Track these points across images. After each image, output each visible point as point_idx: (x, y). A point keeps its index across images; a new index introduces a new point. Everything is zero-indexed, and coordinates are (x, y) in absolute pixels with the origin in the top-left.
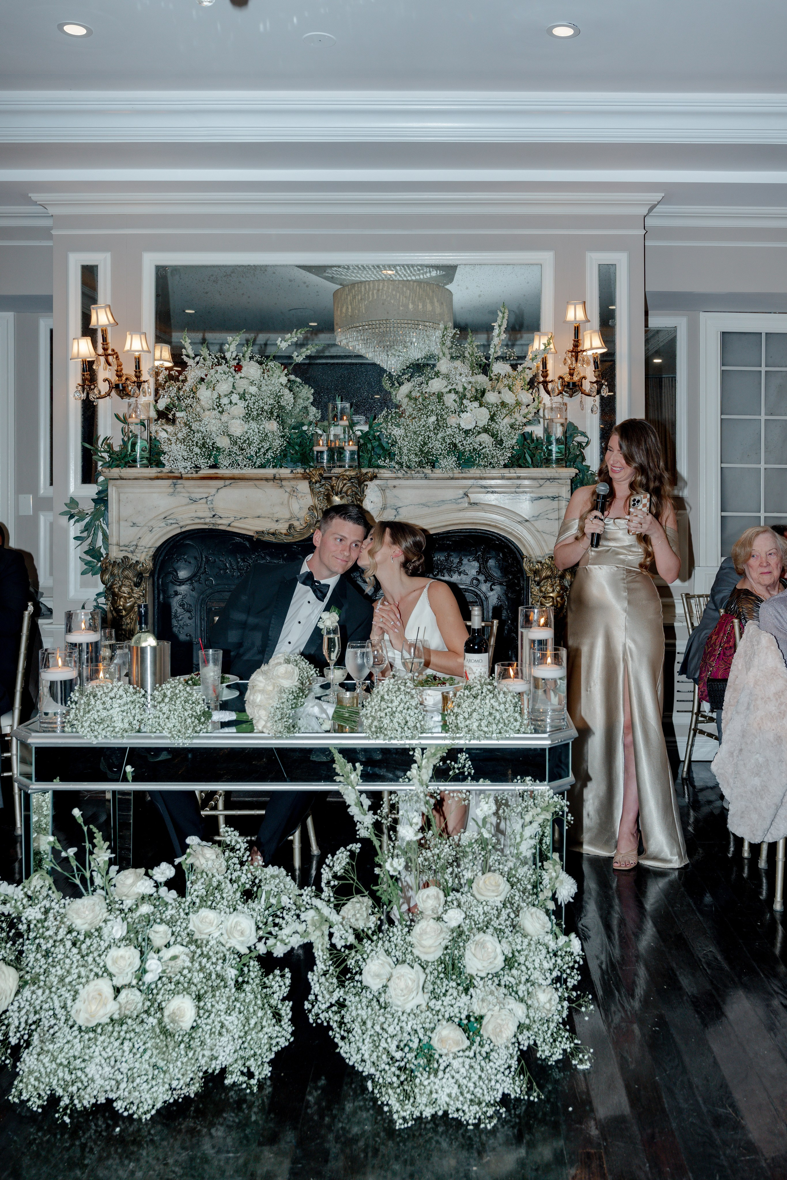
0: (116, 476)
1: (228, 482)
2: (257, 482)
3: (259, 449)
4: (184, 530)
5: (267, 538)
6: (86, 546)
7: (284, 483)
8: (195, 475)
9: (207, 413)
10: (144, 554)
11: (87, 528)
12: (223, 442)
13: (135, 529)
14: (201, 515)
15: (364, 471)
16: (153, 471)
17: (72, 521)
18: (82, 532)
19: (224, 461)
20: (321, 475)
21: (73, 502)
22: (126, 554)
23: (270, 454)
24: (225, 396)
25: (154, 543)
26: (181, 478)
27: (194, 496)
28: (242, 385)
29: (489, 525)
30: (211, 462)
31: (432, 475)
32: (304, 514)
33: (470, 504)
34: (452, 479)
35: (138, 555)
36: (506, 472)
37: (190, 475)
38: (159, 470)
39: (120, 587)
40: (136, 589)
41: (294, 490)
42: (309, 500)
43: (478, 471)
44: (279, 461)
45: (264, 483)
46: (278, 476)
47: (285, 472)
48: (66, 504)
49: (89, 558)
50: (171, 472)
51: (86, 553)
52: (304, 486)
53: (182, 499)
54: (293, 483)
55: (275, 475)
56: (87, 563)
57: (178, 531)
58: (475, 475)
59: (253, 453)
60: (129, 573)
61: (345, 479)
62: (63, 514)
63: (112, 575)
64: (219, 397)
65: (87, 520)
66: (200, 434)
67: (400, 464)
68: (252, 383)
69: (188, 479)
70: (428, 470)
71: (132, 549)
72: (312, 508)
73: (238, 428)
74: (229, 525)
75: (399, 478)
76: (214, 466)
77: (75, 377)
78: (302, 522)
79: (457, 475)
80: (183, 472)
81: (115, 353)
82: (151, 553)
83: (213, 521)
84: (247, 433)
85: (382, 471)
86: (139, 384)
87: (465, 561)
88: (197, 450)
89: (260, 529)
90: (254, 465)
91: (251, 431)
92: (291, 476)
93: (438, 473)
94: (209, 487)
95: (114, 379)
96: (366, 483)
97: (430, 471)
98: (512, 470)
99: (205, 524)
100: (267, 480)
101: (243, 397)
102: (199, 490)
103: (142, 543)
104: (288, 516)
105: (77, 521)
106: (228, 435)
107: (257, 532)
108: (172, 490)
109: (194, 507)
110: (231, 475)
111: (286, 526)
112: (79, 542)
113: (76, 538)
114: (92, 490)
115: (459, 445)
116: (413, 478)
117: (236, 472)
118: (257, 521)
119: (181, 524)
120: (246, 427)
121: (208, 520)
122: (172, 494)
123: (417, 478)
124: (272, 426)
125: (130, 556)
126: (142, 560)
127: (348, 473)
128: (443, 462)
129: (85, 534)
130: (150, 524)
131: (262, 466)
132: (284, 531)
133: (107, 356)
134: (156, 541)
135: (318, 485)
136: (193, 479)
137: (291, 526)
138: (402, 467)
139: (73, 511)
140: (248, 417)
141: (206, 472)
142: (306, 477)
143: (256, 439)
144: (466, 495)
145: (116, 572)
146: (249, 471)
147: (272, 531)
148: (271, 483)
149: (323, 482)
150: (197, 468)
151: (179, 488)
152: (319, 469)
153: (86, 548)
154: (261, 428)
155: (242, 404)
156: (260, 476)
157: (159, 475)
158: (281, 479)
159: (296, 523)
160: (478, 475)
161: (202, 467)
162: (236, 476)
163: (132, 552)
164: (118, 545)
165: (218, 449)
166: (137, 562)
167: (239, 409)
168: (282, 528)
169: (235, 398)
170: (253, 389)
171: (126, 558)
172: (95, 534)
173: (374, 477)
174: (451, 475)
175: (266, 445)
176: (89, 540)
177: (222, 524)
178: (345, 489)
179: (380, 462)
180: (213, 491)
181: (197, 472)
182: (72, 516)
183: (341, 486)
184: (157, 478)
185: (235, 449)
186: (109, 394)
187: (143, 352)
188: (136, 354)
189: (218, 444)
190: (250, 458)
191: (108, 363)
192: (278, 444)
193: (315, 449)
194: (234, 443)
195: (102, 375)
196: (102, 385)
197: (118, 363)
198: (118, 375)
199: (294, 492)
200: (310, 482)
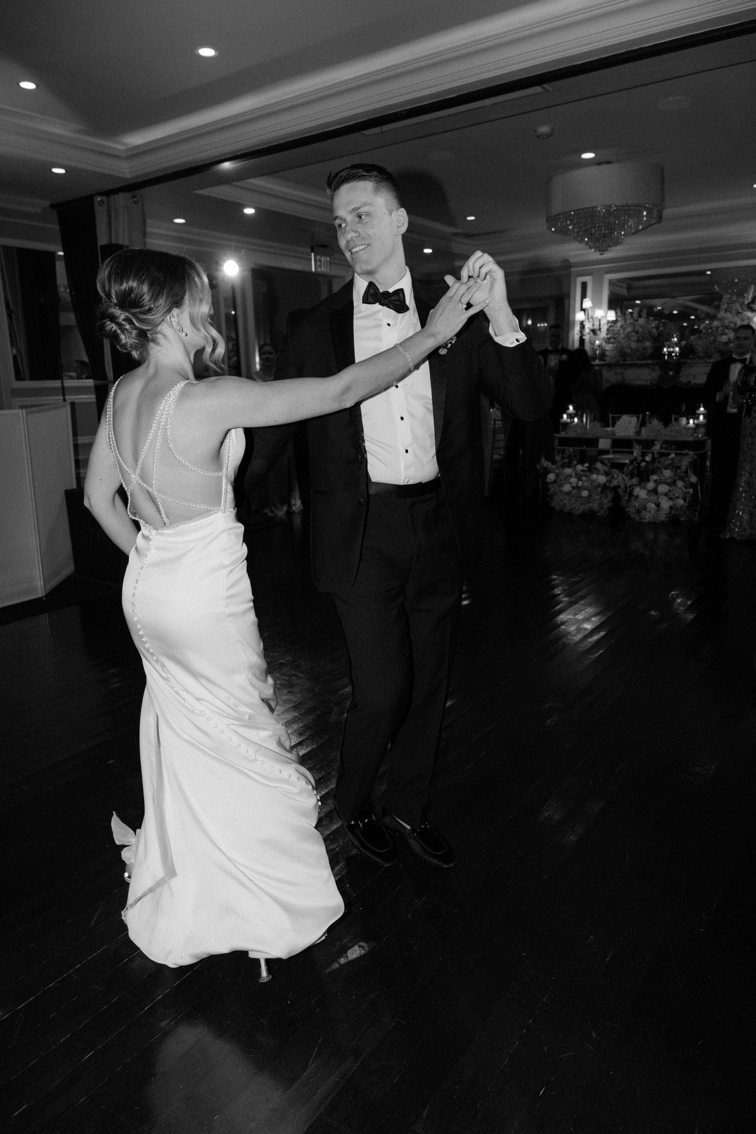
1: (630, 366)
2: (641, 366)
5: (643, 387)
12: (628, 351)
14: (619, 379)
19: (628, 359)
23: (646, 355)
27: (617, 372)
28: (637, 328)
32: (656, 378)
42: (659, 373)
45: (643, 366)
47: (650, 362)
52: (657, 367)
54: (653, 366)
59: (640, 355)
64: (628, 333)
70: (707, 360)
72: (660, 376)
73: (634, 345)
74: (630, 383)
76: (625, 360)
77: (577, 329)
78: (656, 381)
81: (592, 318)
83: (623, 381)
86: (600, 329)
88: (618, 355)
89: (640, 383)
90: (640, 360)
92: (652, 363)
94: (622, 368)
95: (591, 327)
99: (620, 382)
101: (637, 332)
102: (619, 370)
104: (651, 379)
107: (639, 385)
109: (617, 376)
110: (631, 364)
117: (632, 362)
118: (640, 381)
120: (638, 345)
131: (643, 360)
132: (648, 385)
133: (588, 319)
137: (651, 383)
140: (638, 341)
141: (621, 362)
143: (641, 349)
146: (638, 362)
147: (644, 384)
148: (645, 366)
155: (636, 336)
162: (633, 364)
167: (635, 337)
168: (648, 383)
169: (633, 334)
170: (641, 330)
173: (685, 363)
175: (646, 351)
177: (627, 382)
180: (624, 370)
186: (589, 333)
187: (602, 317)
188: (600, 318)
189: (627, 352)
190: (638, 357)
191: (589, 322)
192: (650, 351)
193: (663, 352)
194: (632, 352)
195: (588, 326)
196: (587, 330)
197: (593, 322)
198: (593, 325)
199: (654, 370)
200: (660, 366)
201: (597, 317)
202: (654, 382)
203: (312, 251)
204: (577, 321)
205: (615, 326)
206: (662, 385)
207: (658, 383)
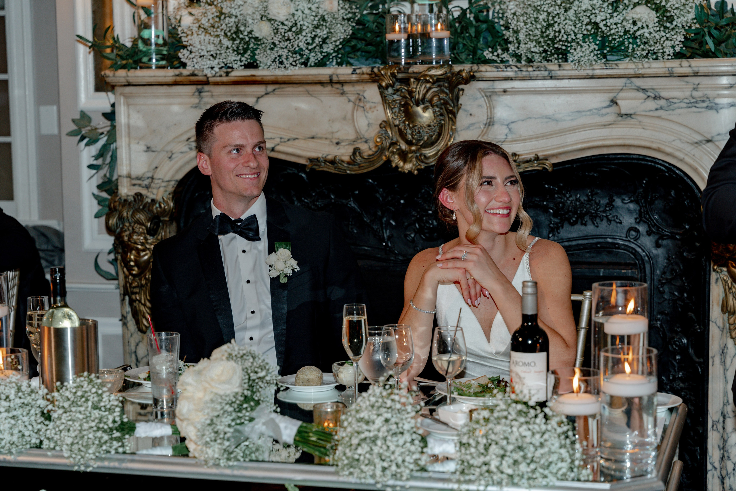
0: (123, 81)
1: (270, 88)
2: (310, 88)
3: (313, 39)
5: (324, 168)
6: (100, 178)
7: (347, 88)
8: (225, 79)
10: (162, 189)
11: (101, 154)
12: (262, 30)
13: (151, 155)
15: (457, 68)
16: (169, 74)
17: (84, 143)
18: (97, 158)
19: (263, 57)
20: (393, 75)
21: (84, 118)
22: (137, 189)
23: (329, 48)
25: (174, 175)
26: (207, 83)
29: (649, 148)
30: (246, 58)
31: (560, 73)
32: (373, 132)
33: (621, 115)
34: (592, 77)
35: (155, 191)
36: (675, 64)
37: (218, 79)
38: (177, 71)
39: (130, 236)
40: (151, 239)
41: (360, 98)
42: (380, 113)
43: (631, 66)
44: (340, 56)
45: (318, 88)
46: (335, 79)
47: (345, 72)
48: (74, 121)
49: (104, 195)
50: (193, 75)
51: (99, 187)
52: (372, 93)
54: (359, 88)
55: (331, 76)
56: (100, 201)
58: (627, 72)
59: (302, 45)
60: (141, 217)
61: (428, 82)
62: (71, 134)
63: (121, 218)
66: (233, 19)
67: (518, 57)
69: (217, 84)
70: (553, 66)
71: (146, 182)
72: (385, 125)
73: (281, 9)
75: (510, 79)
76: (252, 65)
78: (372, 144)
79: (598, 72)
80: (209, 75)
82: (171, 189)
84: (293, 15)
85: (483, 68)
87: (618, 202)
88: (227, 42)
89: (313, 155)
90: (305, 64)
91: (300, 13)
92: (354, 77)
93: (569, 68)
94: (245, 95)
96: (461, 87)
97: (556, 67)
98: (685, 63)
100: (321, 83)
103: (159, 174)
104: (352, 136)
105: (87, 145)
106: (270, 20)
107: (311, 160)
108: (196, 100)
110: (273, 78)
111: (350, 150)
112: (94, 171)
113: (91, 167)
114: (104, 101)
115: (601, 25)
116: (531, 79)
117: (279, 72)
118: (311, 144)
120: (292, 7)
122: (196, 106)
123: (536, 78)
124: (332, 4)
125: (144, 192)
126: (159, 198)
127: (433, 72)
128: (575, 54)
129: (99, 162)
130: (168, 148)
131: (321, 64)
132: (346, 158)
134: (177, 171)
135: (390, 90)
136: (223, 84)
137: (356, 151)
138: (519, 61)
139: (84, 131)
141: (239, 73)
142: (373, 79)
143: (307, 24)
144: (614, 102)
145: (125, 214)
147: (330, 157)
148: (329, 88)
149: (398, 86)
150: (228, 68)
151: (206, 97)
152: (391, 67)
153: (100, 182)
154: (314, 8)
156: (311, 78)
157: (178, 79)
158: (342, 83)
159: (364, 147)
160: (632, 72)
161: (235, 66)
162: (280, 79)
163: (147, 187)
164: (129, 176)
165: (256, 40)
168: (345, 153)
173: (472, 78)
174: (590, 72)
175: (322, 33)
176: (105, 171)
178: (429, 96)
179: (487, 54)
180: (251, 101)
181: (227, 74)
182: (83, 138)
183: (423, 91)
184: (175, 83)
185: (278, 40)
189: (256, 34)
190: (299, 52)
193: (390, 37)
194: (276, 31)
199: (360, 101)
200: (380, 87)
202: (367, 149)
206: (396, 160)
207: (381, 150)
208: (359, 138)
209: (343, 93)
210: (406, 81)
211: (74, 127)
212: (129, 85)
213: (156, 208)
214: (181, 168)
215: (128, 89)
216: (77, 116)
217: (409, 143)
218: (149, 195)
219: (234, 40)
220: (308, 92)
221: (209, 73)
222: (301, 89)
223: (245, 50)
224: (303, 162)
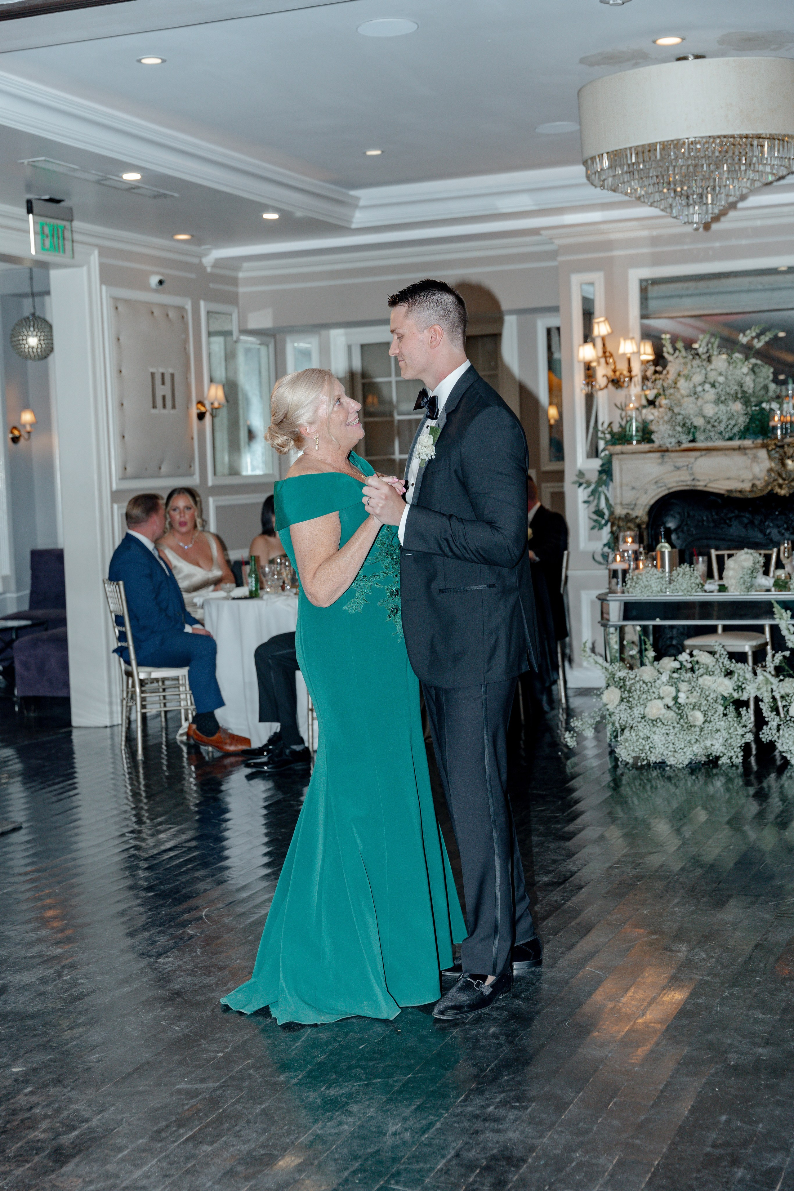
0: (619, 451)
1: (703, 453)
2: (727, 452)
3: (728, 426)
4: (671, 491)
5: (735, 495)
6: (593, 508)
7: (748, 451)
8: (678, 448)
9: (686, 399)
10: (642, 510)
11: (593, 494)
12: (699, 422)
13: (635, 492)
14: (683, 478)
16: (645, 447)
17: (582, 488)
18: (589, 497)
19: (700, 436)
20: (775, 444)
21: (581, 474)
22: (627, 511)
23: (736, 430)
24: (700, 385)
25: (649, 502)
26: (667, 451)
27: (679, 464)
28: (713, 376)
30: (690, 437)
32: (763, 475)
35: (637, 512)
37: (674, 449)
38: (650, 445)
42: (767, 464)
44: (743, 434)
45: (731, 452)
46: (742, 446)
47: (748, 443)
48: (576, 475)
49: (595, 517)
50: (660, 447)
51: (593, 513)
52: (763, 453)
53: (668, 467)
54: (754, 451)
55: (740, 446)
56: (596, 521)
57: (666, 492)
59: (722, 429)
60: (631, 525)
62: (574, 483)
64: (695, 387)
65: (592, 487)
66: (681, 416)
68: (720, 374)
69: (673, 451)
71: (632, 507)
72: (770, 470)
73: (710, 410)
74: (705, 486)
76: (693, 441)
78: (762, 481)
81: (612, 356)
82: (647, 509)
83: (693, 483)
84: (717, 413)
86: (630, 378)
88: (679, 429)
89: (729, 488)
90: (723, 439)
91: (721, 412)
92: (752, 446)
94: (689, 457)
95: (611, 375)
99: (687, 485)
100: (734, 449)
101: (713, 386)
102: (682, 460)
103: (640, 502)
104: (750, 477)
105: (585, 488)
106: (703, 416)
107: (727, 491)
108: (660, 461)
109: (678, 473)
110: (706, 447)
111: (750, 485)
112: (587, 505)
113: (585, 502)
114: (596, 464)
117: (710, 444)
118: (728, 482)
119: (669, 486)
120: (717, 409)
121: (689, 483)
122: (661, 464)
124: (738, 407)
125: (630, 512)
126: (640, 515)
129: (591, 498)
130: (645, 487)
131: (730, 439)
132: (748, 489)
133: (605, 357)
134: (650, 500)
135: (773, 452)
136: (677, 451)
137: (754, 485)
139: (581, 481)
140: (718, 401)
141: (686, 445)
142: (764, 446)
143: (724, 419)
146: (720, 443)
147: (739, 489)
148: (737, 452)
149: (778, 449)
150: (680, 442)
151: (666, 459)
152: (773, 440)
154: (729, 409)
155: (713, 391)
156: (729, 447)
157: (651, 449)
158: (745, 449)
159: (758, 483)
161: (684, 442)
162: (710, 448)
163: (632, 509)
164: (621, 504)
165: (695, 427)
166: (637, 517)
167: (711, 395)
168: (747, 486)
169: (707, 387)
170: (721, 379)
171: (628, 514)
172: (599, 498)
175: (733, 422)
176: (595, 503)
177: (700, 485)
180: (692, 460)
181: (680, 446)
182: (580, 485)
183: (791, 452)
184: (650, 452)
185: (709, 427)
186: (606, 387)
187: (633, 353)
188: (628, 355)
189: (695, 424)
190: (721, 433)
191: (607, 363)
192: (742, 421)
193: (772, 424)
194: (708, 422)
195: (602, 372)
196: (601, 380)
197: (615, 363)
198: (614, 371)
199: (755, 458)
200: (768, 450)
201: (624, 354)
202: (760, 484)
203: (30, 210)
204: (579, 362)
205: (665, 372)
206: (777, 490)
207: (768, 484)
208: (755, 478)
209: (745, 454)
210: (782, 447)
211: (576, 479)
212: (622, 453)
213: (638, 521)
214: (652, 498)
215: (621, 456)
216: (577, 473)
217: (784, 479)
218: (634, 514)
219: (682, 427)
220: (725, 455)
221: (669, 446)
222: (721, 453)
223: (689, 432)
224: (722, 492)
